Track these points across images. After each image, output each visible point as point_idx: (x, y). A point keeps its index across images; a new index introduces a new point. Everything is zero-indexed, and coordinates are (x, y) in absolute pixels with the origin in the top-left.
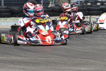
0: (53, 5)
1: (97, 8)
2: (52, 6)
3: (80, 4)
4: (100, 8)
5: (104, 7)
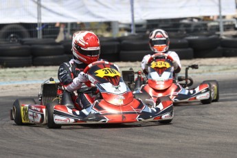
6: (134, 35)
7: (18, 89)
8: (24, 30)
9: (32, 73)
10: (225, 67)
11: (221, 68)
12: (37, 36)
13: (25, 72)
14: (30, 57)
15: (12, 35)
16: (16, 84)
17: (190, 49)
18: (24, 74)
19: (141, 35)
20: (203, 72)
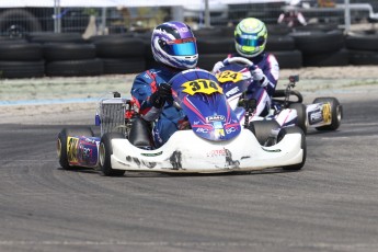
0: (104, 30)
1: (280, 39)
2: (100, 33)
3: (212, 24)
4: (290, 39)
5: (308, 34)
6: (207, 29)
7: (22, 112)
8: (32, 18)
9: (44, 88)
10: (353, 81)
11: (346, 82)
12: (52, 29)
13: (33, 85)
14: (42, 62)
15: (13, 27)
16: (19, 105)
17: (297, 52)
18: (32, 89)
19: (219, 29)
20: (318, 88)
